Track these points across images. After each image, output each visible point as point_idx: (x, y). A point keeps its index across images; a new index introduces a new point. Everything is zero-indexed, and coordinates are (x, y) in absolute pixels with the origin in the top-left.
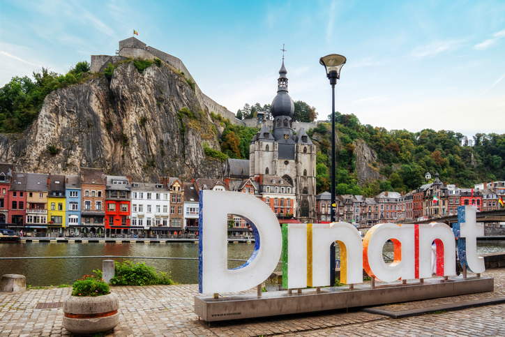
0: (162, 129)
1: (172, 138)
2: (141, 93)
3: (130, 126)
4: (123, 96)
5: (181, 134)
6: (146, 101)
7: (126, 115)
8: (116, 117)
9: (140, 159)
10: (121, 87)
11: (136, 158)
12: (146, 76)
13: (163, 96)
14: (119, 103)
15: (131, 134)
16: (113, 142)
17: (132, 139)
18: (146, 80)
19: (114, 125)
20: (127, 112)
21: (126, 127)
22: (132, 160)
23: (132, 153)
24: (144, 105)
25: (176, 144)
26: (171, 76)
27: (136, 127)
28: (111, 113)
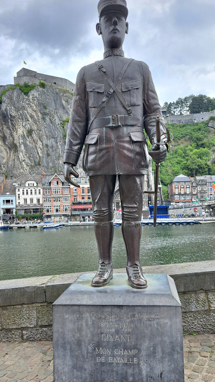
0: (47, 136)
1: (57, 143)
2: (27, 110)
3: (19, 137)
4: (11, 115)
5: (63, 138)
6: (32, 117)
7: (16, 129)
8: (8, 131)
9: (27, 161)
10: (8, 108)
11: (24, 161)
12: (31, 97)
13: (47, 111)
14: (9, 120)
15: (19, 143)
16: (8, 150)
17: (20, 147)
18: (31, 100)
19: (8, 137)
20: (16, 127)
21: (16, 138)
22: (21, 163)
23: (20, 157)
24: (30, 119)
25: (60, 147)
26: (57, 94)
27: (23, 137)
28: (5, 129)
